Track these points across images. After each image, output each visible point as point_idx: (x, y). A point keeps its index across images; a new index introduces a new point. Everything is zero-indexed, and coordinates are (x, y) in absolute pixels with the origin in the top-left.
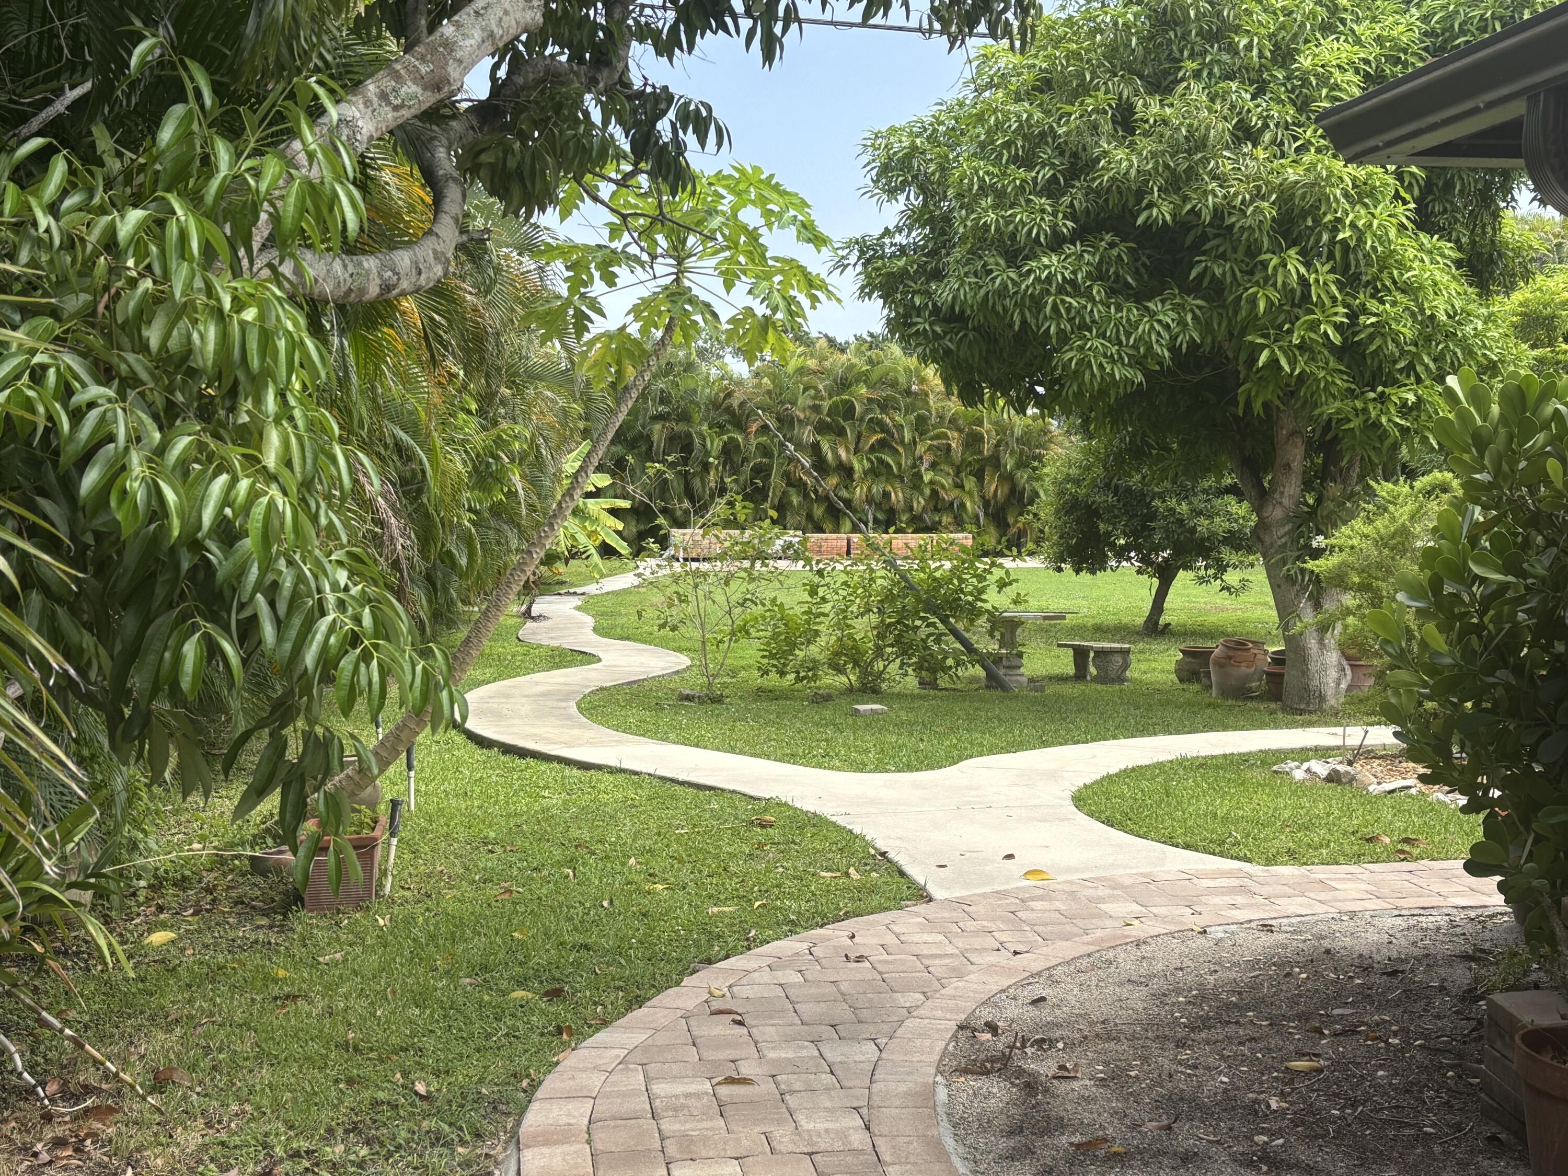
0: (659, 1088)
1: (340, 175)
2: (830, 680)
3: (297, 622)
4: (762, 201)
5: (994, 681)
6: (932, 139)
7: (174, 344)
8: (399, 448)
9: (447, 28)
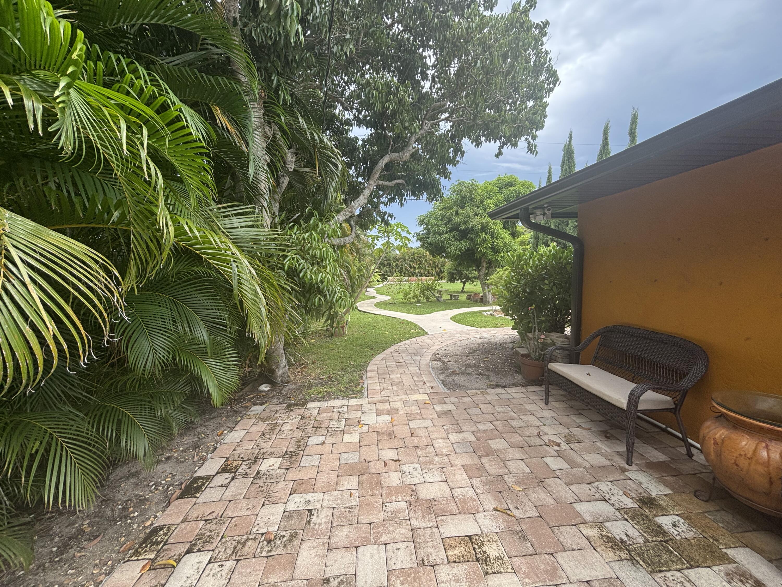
0: (387, 363)
1: (337, 227)
2: (413, 300)
3: (332, 295)
4: (401, 227)
5: (438, 300)
6: (427, 217)
7: (313, 254)
8: (346, 266)
9: (353, 203)
